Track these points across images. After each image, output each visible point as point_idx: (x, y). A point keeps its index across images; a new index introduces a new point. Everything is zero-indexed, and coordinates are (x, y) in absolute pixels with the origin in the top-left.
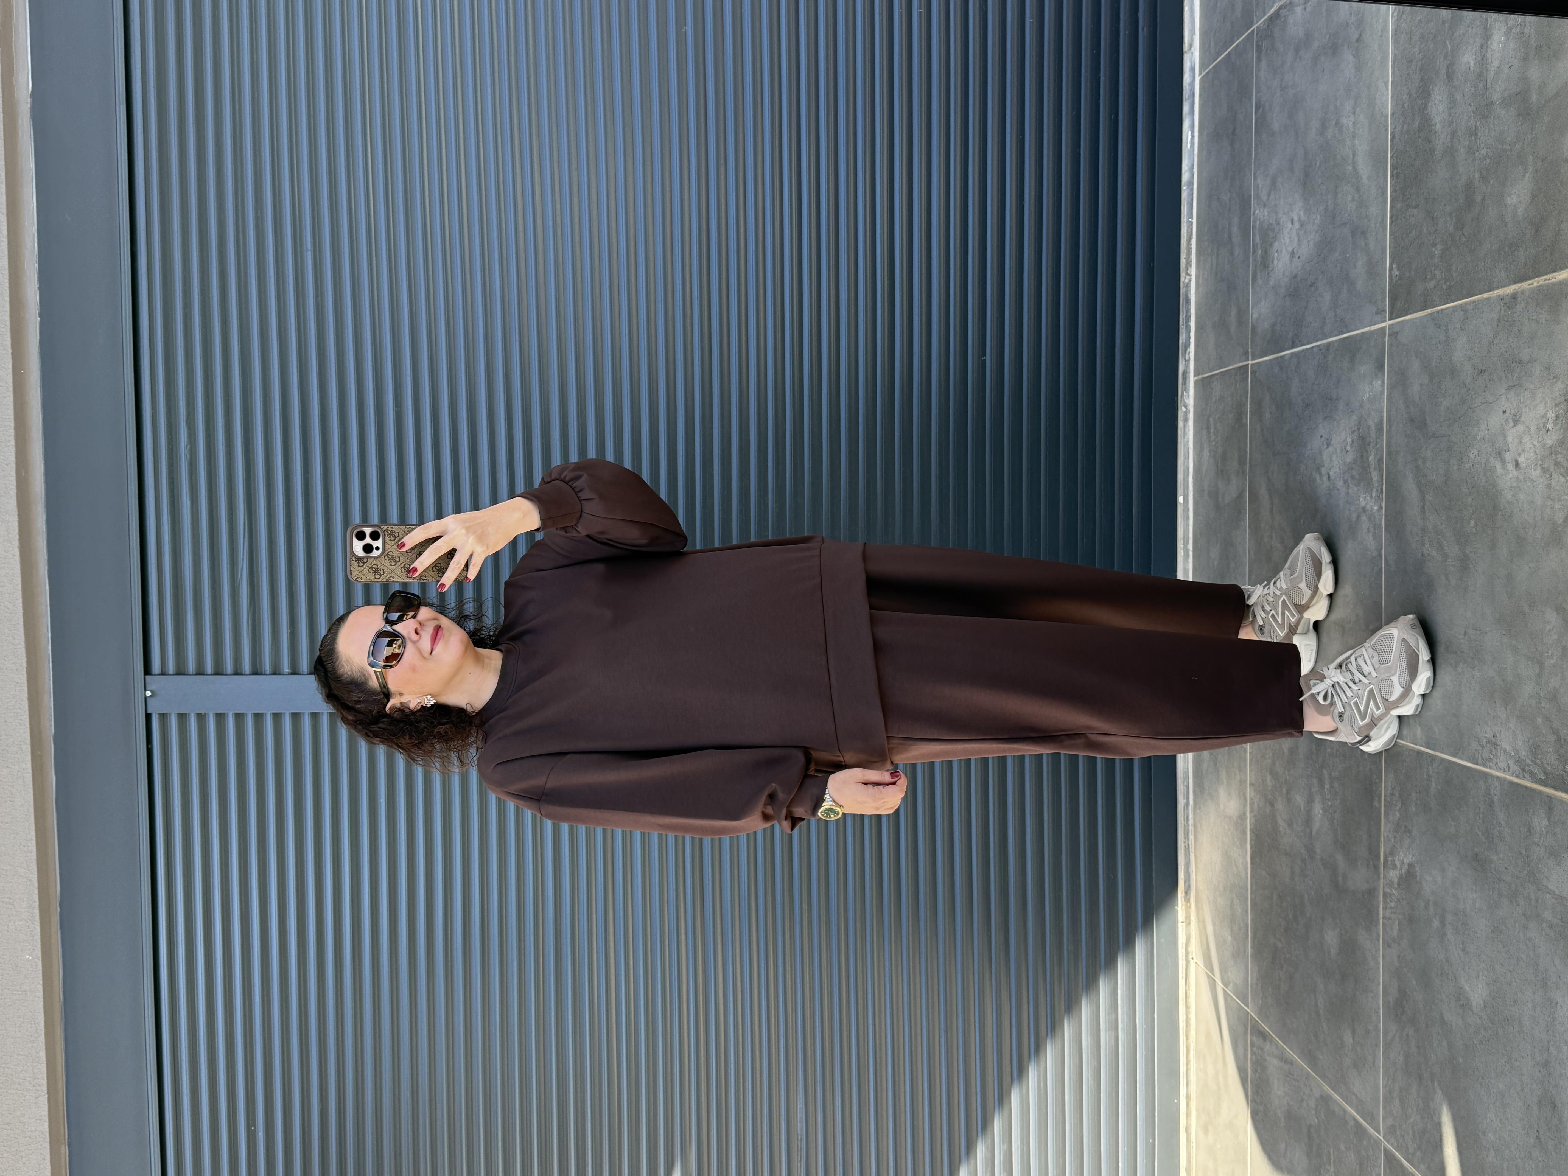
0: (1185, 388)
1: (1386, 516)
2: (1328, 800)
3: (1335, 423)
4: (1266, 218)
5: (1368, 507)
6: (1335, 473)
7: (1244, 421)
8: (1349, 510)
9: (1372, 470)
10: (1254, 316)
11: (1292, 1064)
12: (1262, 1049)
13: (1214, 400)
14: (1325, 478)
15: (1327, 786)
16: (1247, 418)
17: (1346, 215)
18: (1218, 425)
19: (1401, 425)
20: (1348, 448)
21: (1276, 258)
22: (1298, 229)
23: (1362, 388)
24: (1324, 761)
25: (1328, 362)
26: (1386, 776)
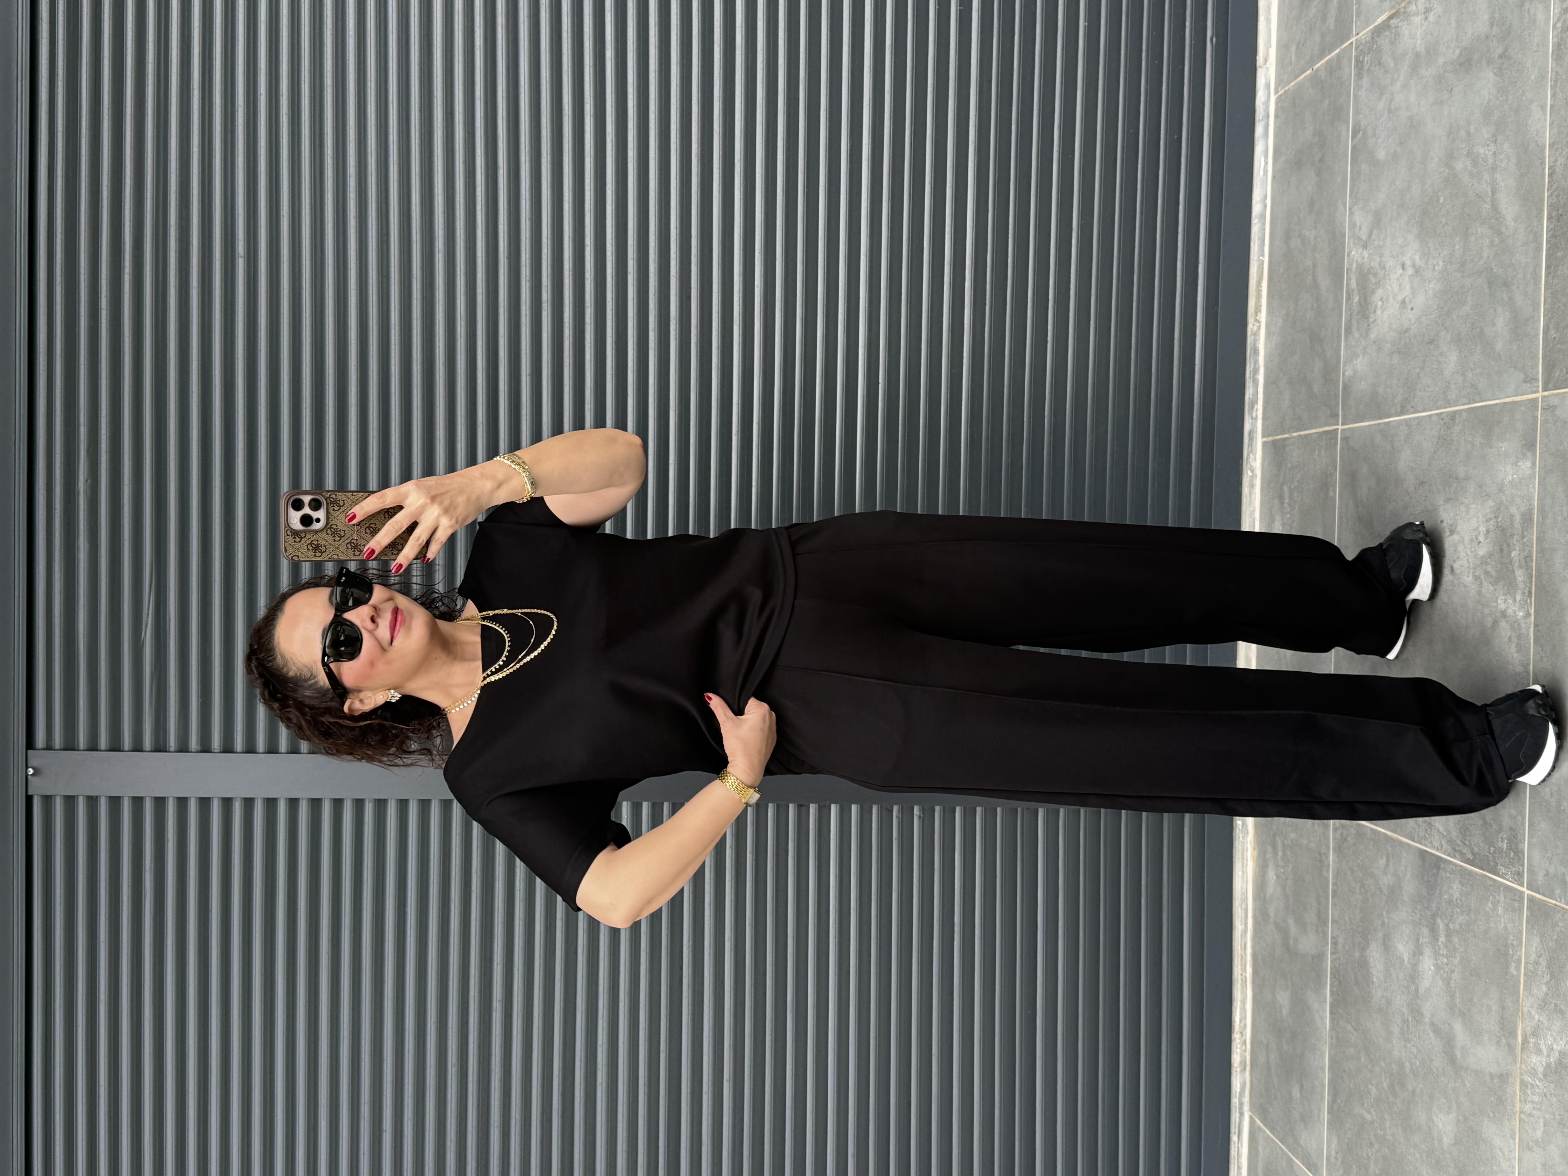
0: (1251, 452)
1: (1536, 625)
2: (1443, 956)
3: (1463, 508)
4: (1365, 260)
5: (1510, 612)
6: (1461, 566)
7: (1331, 494)
8: (1482, 613)
9: (1516, 568)
10: (1347, 373)
13: (1289, 466)
15: (1442, 939)
16: (1335, 491)
17: (1482, 262)
18: (1295, 495)
19: (1559, 518)
20: (1481, 538)
21: (1379, 308)
22: (1412, 275)
23: (1502, 468)
24: (1438, 908)
25: (1451, 433)
26: (1527, 939)
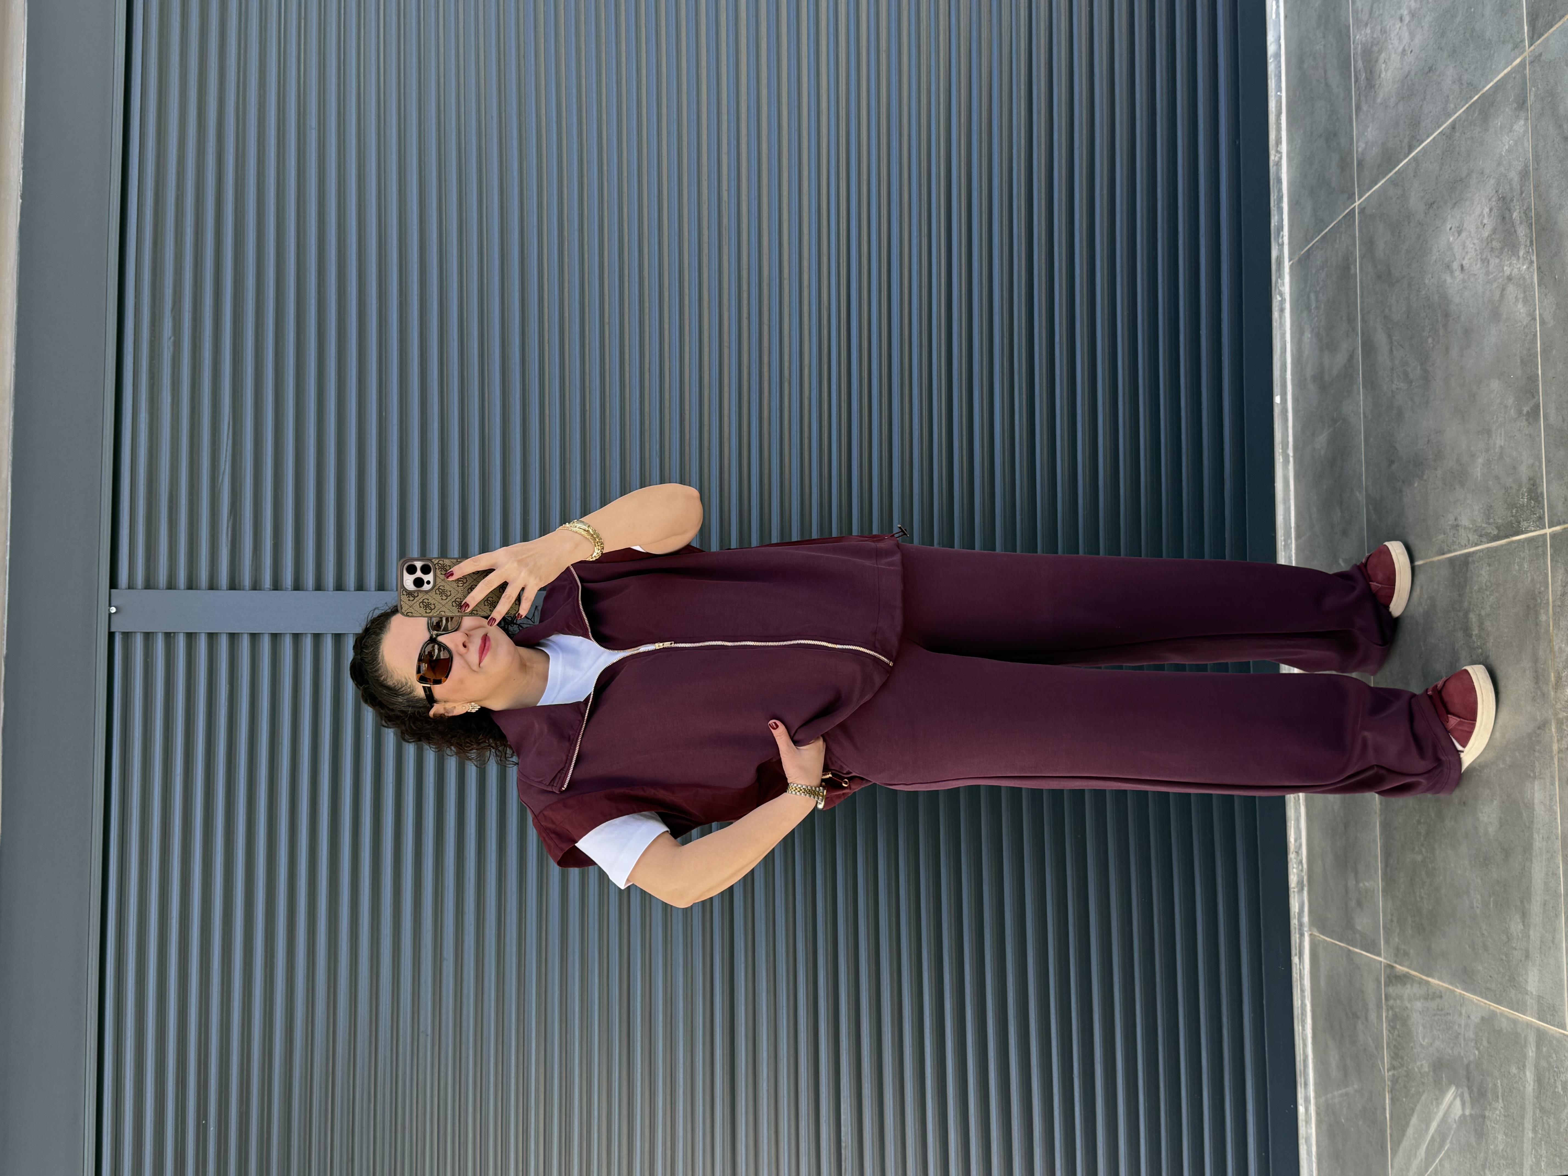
0: (1279, 277)
1: (1539, 268)
3: (1468, 203)
4: (1369, 36)
5: (1515, 272)
6: (1470, 259)
7: (1352, 272)
8: (1490, 291)
9: (1517, 227)
10: (1360, 149)
11: (1441, 997)
12: (1401, 998)
13: (1314, 271)
14: (1457, 273)
16: (1355, 266)
18: (1321, 295)
19: (1552, 154)
20: (1485, 221)
21: (1383, 70)
22: (1409, 22)
23: (1500, 143)
24: (1470, 603)
25: (1453, 141)
26: (1553, 577)
